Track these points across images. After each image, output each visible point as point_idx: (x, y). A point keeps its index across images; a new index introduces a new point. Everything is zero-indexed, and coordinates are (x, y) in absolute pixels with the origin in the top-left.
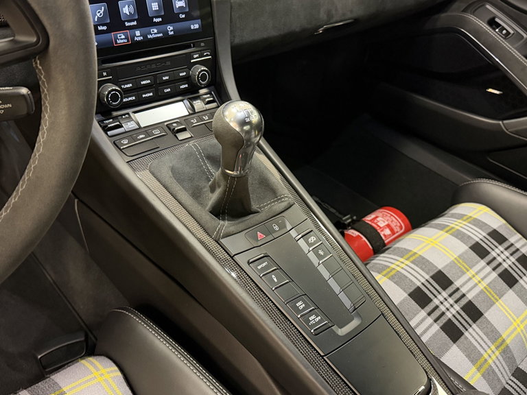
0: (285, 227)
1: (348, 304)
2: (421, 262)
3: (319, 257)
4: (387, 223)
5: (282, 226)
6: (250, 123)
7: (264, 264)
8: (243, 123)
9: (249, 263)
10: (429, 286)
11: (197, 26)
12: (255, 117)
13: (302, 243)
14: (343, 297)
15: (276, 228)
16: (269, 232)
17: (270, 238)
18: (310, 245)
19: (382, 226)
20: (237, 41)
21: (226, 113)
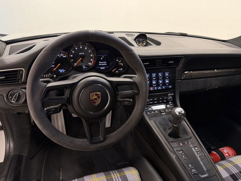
0: (189, 143)
1: (205, 169)
2: (236, 166)
3: (198, 154)
4: (227, 152)
5: (188, 143)
6: (182, 113)
7: (181, 152)
8: (179, 113)
9: (177, 151)
10: (238, 175)
11: (171, 87)
12: (183, 112)
13: (193, 149)
14: (204, 167)
15: (186, 143)
16: (184, 144)
17: (184, 145)
18: (196, 150)
19: (225, 152)
20: (181, 91)
21: (176, 110)
